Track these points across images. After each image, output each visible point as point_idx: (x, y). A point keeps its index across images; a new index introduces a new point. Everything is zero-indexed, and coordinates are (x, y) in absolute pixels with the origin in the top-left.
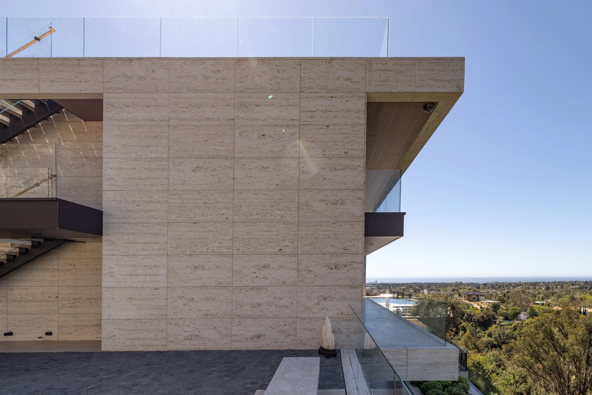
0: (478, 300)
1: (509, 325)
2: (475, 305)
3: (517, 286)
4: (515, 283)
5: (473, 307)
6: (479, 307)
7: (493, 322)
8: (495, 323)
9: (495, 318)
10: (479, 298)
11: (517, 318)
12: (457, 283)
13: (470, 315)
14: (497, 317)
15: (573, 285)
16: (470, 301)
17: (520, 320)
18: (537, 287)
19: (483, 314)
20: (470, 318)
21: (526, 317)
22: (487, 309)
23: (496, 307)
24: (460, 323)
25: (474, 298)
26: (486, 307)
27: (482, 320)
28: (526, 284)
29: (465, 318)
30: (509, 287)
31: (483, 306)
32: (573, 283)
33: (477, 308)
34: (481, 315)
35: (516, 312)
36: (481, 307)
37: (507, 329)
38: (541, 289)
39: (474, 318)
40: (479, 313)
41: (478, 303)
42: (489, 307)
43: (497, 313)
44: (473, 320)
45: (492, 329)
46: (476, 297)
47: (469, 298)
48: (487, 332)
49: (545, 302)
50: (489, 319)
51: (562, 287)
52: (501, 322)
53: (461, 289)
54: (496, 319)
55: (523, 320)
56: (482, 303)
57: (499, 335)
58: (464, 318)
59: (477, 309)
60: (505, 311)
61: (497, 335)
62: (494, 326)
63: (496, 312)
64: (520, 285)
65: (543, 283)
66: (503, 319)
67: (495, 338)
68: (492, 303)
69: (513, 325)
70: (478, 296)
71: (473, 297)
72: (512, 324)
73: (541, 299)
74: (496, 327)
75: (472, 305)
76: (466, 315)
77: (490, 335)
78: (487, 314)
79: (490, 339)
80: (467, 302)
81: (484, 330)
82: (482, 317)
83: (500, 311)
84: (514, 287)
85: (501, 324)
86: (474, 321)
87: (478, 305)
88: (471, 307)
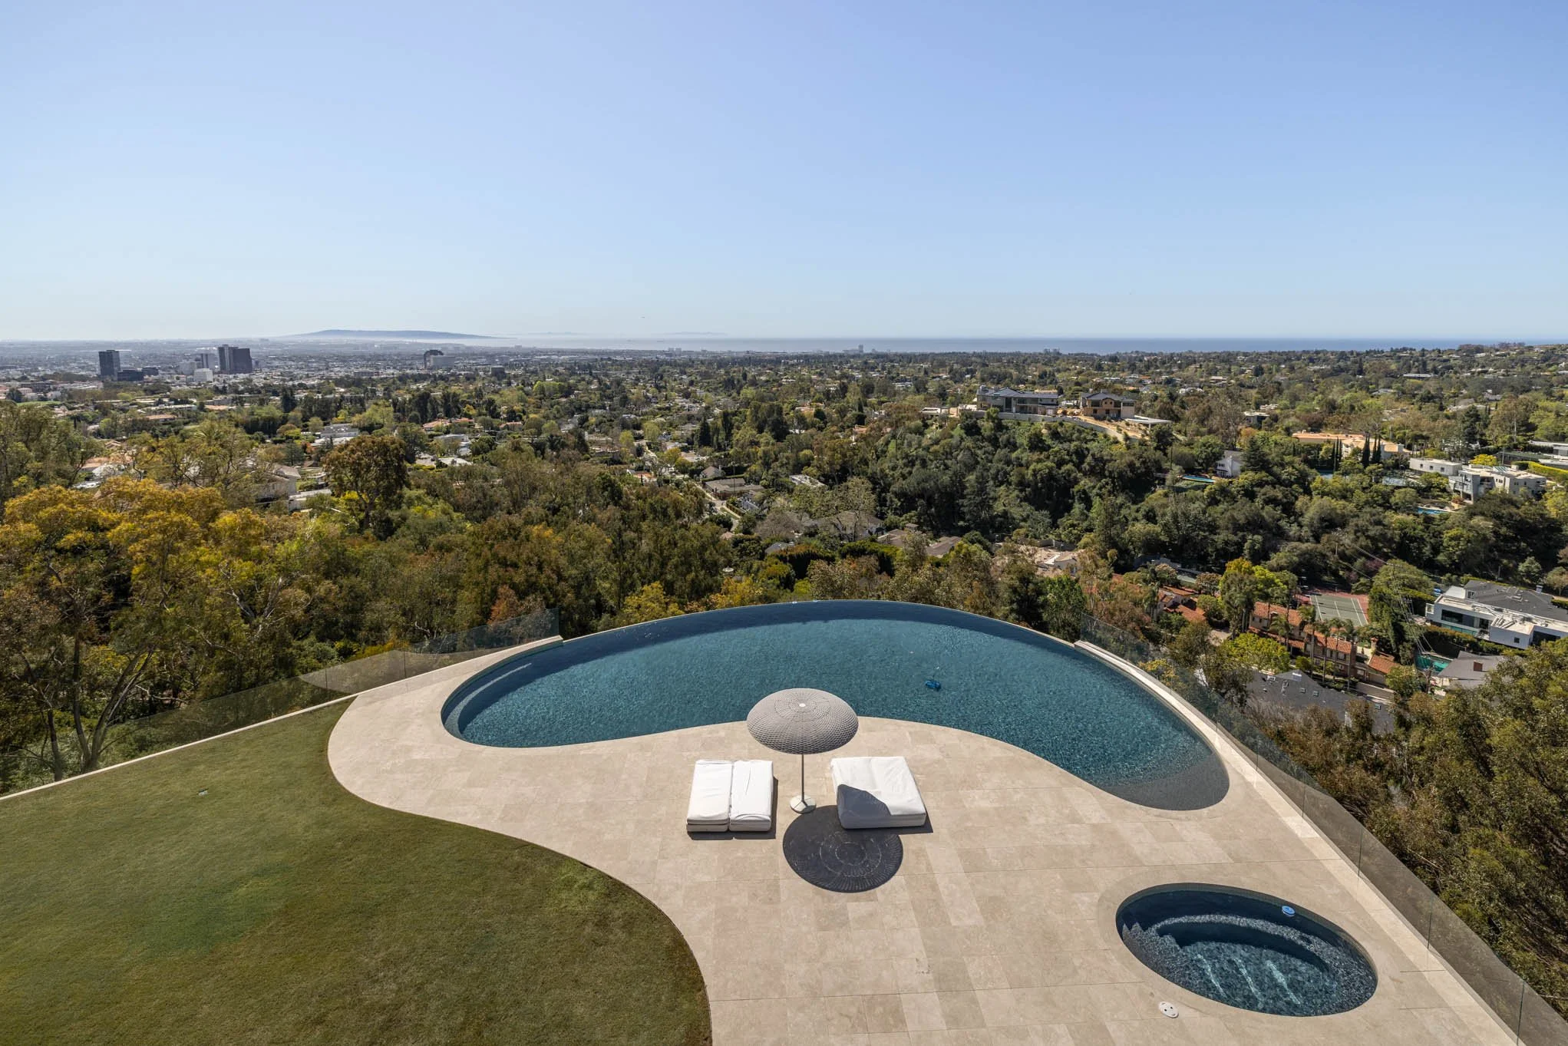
0: (1118, 417)
1: (1197, 488)
2: (1112, 430)
3: (1189, 365)
4: (1180, 355)
5: (1106, 436)
6: (1120, 437)
7: (1157, 478)
8: (1163, 481)
9: (1160, 469)
10: (1119, 411)
11: (1216, 466)
12: (1047, 353)
13: (1100, 460)
14: (1166, 465)
15: (1312, 360)
16: (1097, 418)
17: (1223, 474)
18: (1234, 369)
19: (1133, 458)
20: (1098, 469)
21: (1237, 466)
22: (1143, 443)
23: (1163, 439)
24: (1076, 481)
25: (1108, 412)
26: (1139, 436)
27: (1129, 474)
28: (1207, 357)
29: (1088, 467)
30: (1170, 367)
31: (1130, 434)
32: (1313, 357)
33: (1115, 438)
34: (1128, 459)
35: (1214, 454)
36: (1127, 438)
37: (1193, 501)
38: (1243, 372)
39: (1109, 466)
40: (1122, 455)
41: (1119, 423)
42: (1147, 438)
43: (1165, 454)
44: (1107, 473)
45: (1155, 497)
46: (1111, 407)
47: (1095, 411)
48: (1144, 506)
49: (1263, 414)
50: (1148, 472)
51: (1292, 369)
52: (1177, 481)
53: (1059, 371)
54: (1166, 471)
55: (1229, 473)
56: (1128, 424)
57: (1175, 517)
58: (1085, 466)
59: (1116, 442)
60: (1186, 450)
61: (1168, 518)
62: (1160, 491)
63: (1164, 451)
64: (1195, 362)
65: (1245, 354)
66: (1181, 473)
67: (1165, 525)
68: (1153, 425)
69: (1207, 490)
70: (1117, 404)
71: (1105, 407)
72: (1205, 486)
73: (1253, 406)
74: (1166, 495)
75: (1103, 430)
76: (1089, 459)
77: (1151, 517)
78: (1141, 457)
79: (1151, 527)
80: (1091, 421)
81: (1135, 503)
82: (1131, 465)
83: (1175, 450)
84: (1180, 367)
85: (1177, 485)
86: (1110, 477)
87: (1119, 430)
88: (1101, 435)
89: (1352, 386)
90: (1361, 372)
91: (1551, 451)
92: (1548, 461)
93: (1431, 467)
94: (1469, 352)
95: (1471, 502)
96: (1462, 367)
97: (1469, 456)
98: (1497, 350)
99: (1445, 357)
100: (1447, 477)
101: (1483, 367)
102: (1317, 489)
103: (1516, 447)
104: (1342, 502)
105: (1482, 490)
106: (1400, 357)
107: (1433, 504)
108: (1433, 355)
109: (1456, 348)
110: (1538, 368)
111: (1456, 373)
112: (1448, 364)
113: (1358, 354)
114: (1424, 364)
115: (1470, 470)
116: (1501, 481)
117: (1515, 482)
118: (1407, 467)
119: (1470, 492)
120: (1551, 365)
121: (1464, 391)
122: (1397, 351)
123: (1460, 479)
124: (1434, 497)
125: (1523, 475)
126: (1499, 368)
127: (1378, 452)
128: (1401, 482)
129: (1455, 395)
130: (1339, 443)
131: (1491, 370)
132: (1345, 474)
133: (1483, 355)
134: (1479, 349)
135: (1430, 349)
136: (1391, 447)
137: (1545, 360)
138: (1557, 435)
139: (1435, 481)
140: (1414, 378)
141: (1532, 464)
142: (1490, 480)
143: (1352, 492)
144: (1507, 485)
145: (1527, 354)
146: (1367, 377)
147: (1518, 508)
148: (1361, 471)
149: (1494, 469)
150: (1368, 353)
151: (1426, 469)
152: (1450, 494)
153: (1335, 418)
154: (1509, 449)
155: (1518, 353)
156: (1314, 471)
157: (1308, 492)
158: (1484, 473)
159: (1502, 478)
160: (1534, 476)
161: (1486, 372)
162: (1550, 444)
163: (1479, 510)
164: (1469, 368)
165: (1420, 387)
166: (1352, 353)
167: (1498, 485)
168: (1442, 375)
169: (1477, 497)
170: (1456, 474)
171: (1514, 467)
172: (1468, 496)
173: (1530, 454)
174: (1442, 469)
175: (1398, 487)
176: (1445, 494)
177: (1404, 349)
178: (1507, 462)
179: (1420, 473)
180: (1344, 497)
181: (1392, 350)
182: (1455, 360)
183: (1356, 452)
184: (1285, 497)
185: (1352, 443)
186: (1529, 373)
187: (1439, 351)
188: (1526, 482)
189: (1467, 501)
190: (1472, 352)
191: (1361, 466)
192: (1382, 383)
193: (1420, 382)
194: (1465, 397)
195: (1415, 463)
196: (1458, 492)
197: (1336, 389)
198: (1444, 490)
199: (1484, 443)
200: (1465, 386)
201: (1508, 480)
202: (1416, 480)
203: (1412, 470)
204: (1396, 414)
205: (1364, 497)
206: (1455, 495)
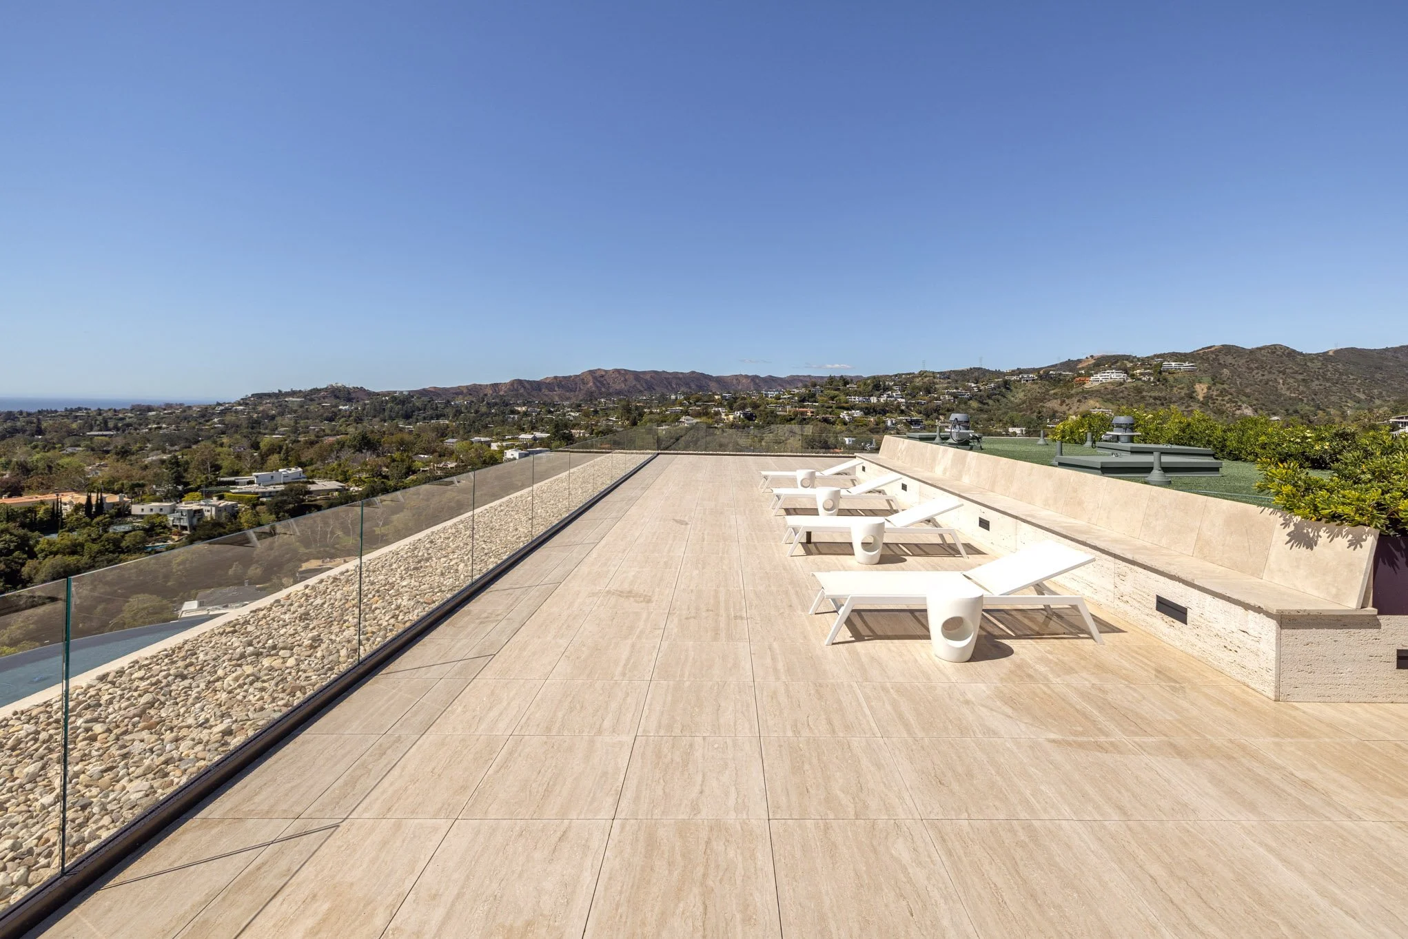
89: (36, 447)
90: (40, 431)
91: (234, 483)
92: (237, 491)
93: (152, 510)
94: (142, 411)
95: (188, 532)
96: (140, 425)
97: (179, 497)
98: (165, 410)
99: (121, 416)
100: (165, 515)
101: (158, 423)
102: (43, 550)
103: (211, 484)
104: (76, 557)
105: (195, 521)
106: (76, 417)
107: (157, 541)
108: (110, 414)
109: (128, 407)
110: (200, 423)
111: (136, 429)
112: (125, 422)
113: (29, 414)
114: (105, 422)
115: (184, 506)
116: (208, 511)
117: (219, 510)
118: (130, 514)
119: (186, 524)
120: (207, 421)
121: (149, 445)
122: (72, 410)
123: (177, 515)
124: (158, 534)
125: (223, 503)
126: (169, 424)
127: (101, 504)
128: (127, 528)
129: (141, 449)
130: (57, 502)
131: (164, 426)
132: (71, 530)
133: (153, 413)
134: (150, 409)
135: (106, 409)
136: (111, 499)
137: (203, 416)
138: (233, 472)
139: (157, 520)
140: (98, 435)
141: (226, 494)
142: (200, 511)
143: (82, 545)
144: (213, 513)
145: (189, 413)
146: (48, 436)
147: (225, 528)
148: (87, 524)
149: (202, 503)
150: (40, 412)
151: (147, 512)
152: (170, 529)
153: (34, 480)
154: (207, 486)
155: (182, 412)
156: (37, 533)
157: (32, 555)
158: (195, 507)
159: (209, 508)
160: (230, 503)
161: (160, 428)
162: (232, 479)
163: (197, 536)
164: (147, 425)
165: (108, 444)
166: (21, 413)
167: (207, 514)
168: (124, 431)
169: (193, 528)
170: (173, 510)
171: (215, 498)
172: (184, 528)
173: (223, 487)
174: (161, 509)
175: (126, 533)
176: (166, 530)
177: (79, 409)
178: (208, 495)
179: (141, 517)
180: (73, 553)
181: (66, 410)
182: (130, 417)
183: (77, 508)
184: (7, 566)
185: (70, 500)
186: (194, 428)
187: (115, 411)
188: (226, 507)
189: (185, 532)
190: (144, 410)
191: (88, 520)
192: (68, 441)
193: (107, 439)
194: (152, 450)
195: (136, 509)
196: (174, 526)
197: (18, 450)
198: (165, 527)
199: (186, 484)
200: (149, 441)
201: (214, 509)
202: (139, 523)
203: (134, 515)
204: (99, 470)
205: (96, 547)
206: (174, 529)
